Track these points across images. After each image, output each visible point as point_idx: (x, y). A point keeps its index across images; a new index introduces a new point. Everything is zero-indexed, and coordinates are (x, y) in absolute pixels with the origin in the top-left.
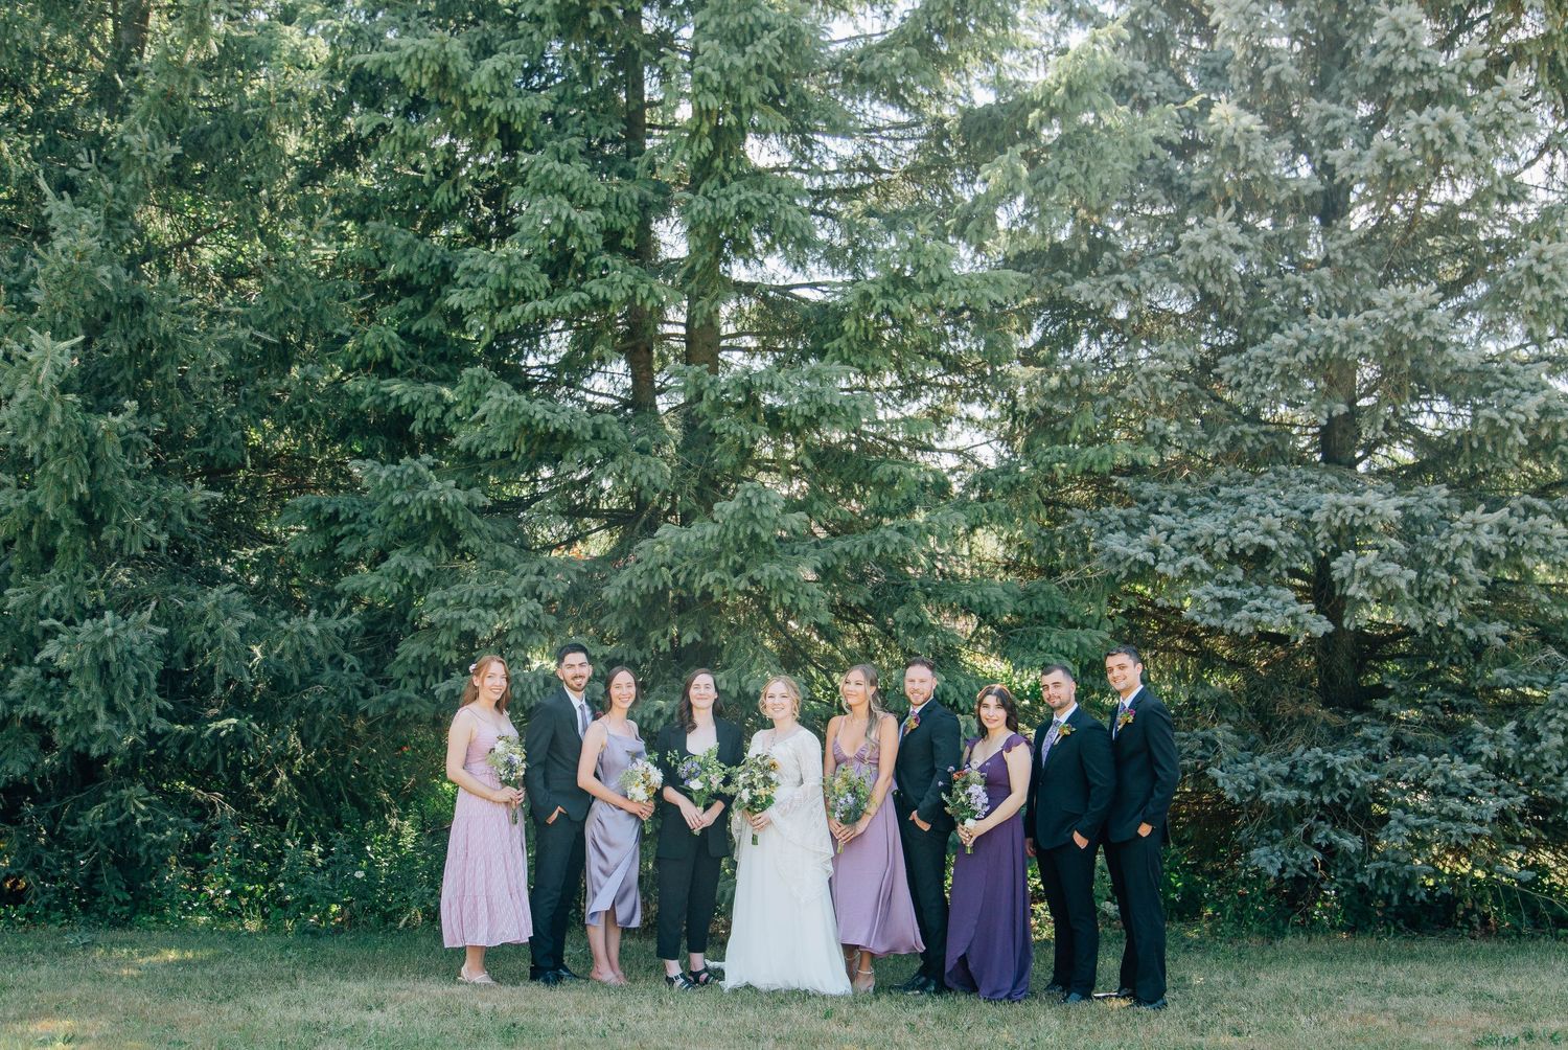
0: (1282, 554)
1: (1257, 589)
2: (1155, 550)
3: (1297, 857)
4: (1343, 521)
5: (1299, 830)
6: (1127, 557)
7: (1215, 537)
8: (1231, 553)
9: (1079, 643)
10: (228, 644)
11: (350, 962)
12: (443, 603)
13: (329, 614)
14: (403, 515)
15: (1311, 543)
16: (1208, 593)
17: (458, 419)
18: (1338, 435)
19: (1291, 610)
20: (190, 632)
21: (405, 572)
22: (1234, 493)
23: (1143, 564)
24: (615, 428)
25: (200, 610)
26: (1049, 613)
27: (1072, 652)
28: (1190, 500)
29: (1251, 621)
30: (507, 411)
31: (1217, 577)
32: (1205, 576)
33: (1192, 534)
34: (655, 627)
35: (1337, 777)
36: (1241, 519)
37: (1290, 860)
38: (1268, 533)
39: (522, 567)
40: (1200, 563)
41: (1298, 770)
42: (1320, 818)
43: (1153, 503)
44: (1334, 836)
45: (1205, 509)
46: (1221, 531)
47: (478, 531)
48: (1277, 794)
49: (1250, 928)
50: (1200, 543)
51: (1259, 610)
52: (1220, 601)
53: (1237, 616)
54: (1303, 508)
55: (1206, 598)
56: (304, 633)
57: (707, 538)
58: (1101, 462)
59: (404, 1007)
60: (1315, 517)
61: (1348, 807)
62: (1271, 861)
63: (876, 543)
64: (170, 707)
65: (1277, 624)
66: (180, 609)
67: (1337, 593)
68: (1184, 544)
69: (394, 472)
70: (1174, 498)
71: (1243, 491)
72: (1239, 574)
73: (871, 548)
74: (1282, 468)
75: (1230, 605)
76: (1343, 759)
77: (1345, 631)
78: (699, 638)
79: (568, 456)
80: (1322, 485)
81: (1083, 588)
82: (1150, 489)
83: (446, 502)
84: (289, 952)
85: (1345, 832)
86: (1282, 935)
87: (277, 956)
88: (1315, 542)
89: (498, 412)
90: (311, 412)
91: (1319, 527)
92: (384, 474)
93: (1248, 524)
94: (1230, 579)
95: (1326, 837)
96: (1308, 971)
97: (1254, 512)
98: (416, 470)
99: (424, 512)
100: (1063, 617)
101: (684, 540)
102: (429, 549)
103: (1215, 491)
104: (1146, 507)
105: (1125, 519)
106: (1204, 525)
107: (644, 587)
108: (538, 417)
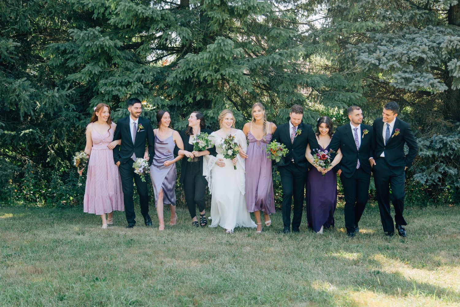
0: (429, 61)
1: (419, 74)
2: (379, 60)
3: (432, 177)
4: (453, 47)
5: (433, 167)
6: (368, 62)
7: (402, 54)
8: (409, 61)
9: (350, 98)
10: (24, 101)
11: (75, 217)
12: (106, 84)
13: (63, 89)
14: (90, 50)
15: (440, 56)
16: (399, 76)
17: (110, 13)
18: (455, 13)
19: (431, 81)
20: (10, 97)
21: (91, 72)
22: (411, 36)
23: (374, 65)
24: (170, 15)
25: (13, 88)
26: (339, 86)
27: (348, 101)
28: (394, 40)
29: (416, 86)
30: (128, 9)
31: (403, 70)
32: (399, 69)
33: (394, 53)
34: (187, 93)
35: (448, 146)
36: (413, 47)
37: (429, 178)
38: (423, 52)
39: (136, 70)
40: (396, 64)
41: (433, 144)
42: (441, 162)
43: (379, 41)
44: (446, 169)
45: (399, 43)
46: (405, 52)
47: (119, 56)
48: (425, 153)
49: (413, 203)
50: (397, 57)
51: (419, 82)
52: (404, 78)
53: (410, 84)
54: (438, 42)
55: (398, 77)
56: (53, 96)
57: (205, 58)
58: (361, 29)
59: (92, 234)
60: (441, 46)
61: (452, 157)
62: (422, 179)
63: (270, 59)
64: (4, 125)
65: (427, 87)
66: (6, 87)
67: (450, 75)
68: (391, 57)
69: (85, 34)
70: (388, 39)
71: (414, 36)
72: (412, 68)
73: (268, 61)
74: (430, 26)
75: (408, 80)
76: (450, 139)
77: (452, 90)
78: (203, 98)
79: (152, 27)
80: (446, 33)
81: (352, 76)
82: (378, 36)
83: (106, 45)
84: (53, 214)
85: (451, 168)
86: (426, 206)
87: (48, 215)
88: (442, 55)
89: (124, 10)
90: (56, 11)
91: (443, 49)
92: (82, 35)
93: (416, 49)
94: (408, 70)
95: (444, 169)
96: (434, 219)
97: (418, 44)
98: (94, 33)
99: (98, 49)
100: (344, 87)
101: (195, 59)
102: (101, 63)
103: (404, 36)
104: (377, 43)
105: (368, 48)
106: (399, 49)
107: (182, 78)
108: (140, 11)
